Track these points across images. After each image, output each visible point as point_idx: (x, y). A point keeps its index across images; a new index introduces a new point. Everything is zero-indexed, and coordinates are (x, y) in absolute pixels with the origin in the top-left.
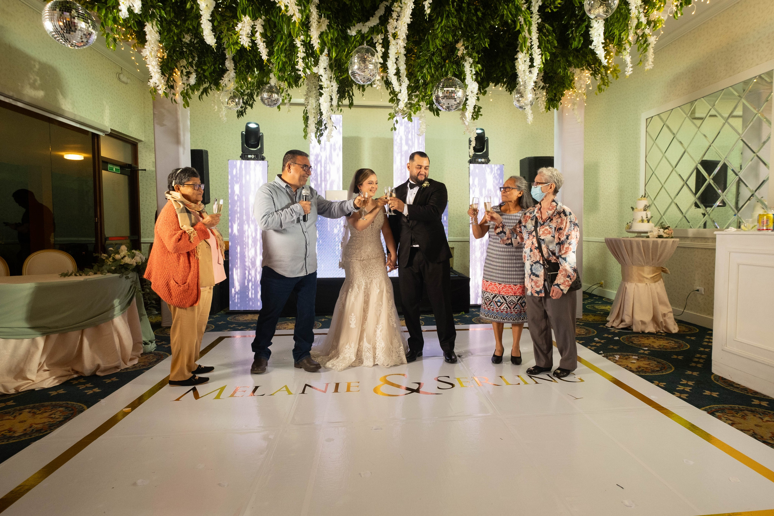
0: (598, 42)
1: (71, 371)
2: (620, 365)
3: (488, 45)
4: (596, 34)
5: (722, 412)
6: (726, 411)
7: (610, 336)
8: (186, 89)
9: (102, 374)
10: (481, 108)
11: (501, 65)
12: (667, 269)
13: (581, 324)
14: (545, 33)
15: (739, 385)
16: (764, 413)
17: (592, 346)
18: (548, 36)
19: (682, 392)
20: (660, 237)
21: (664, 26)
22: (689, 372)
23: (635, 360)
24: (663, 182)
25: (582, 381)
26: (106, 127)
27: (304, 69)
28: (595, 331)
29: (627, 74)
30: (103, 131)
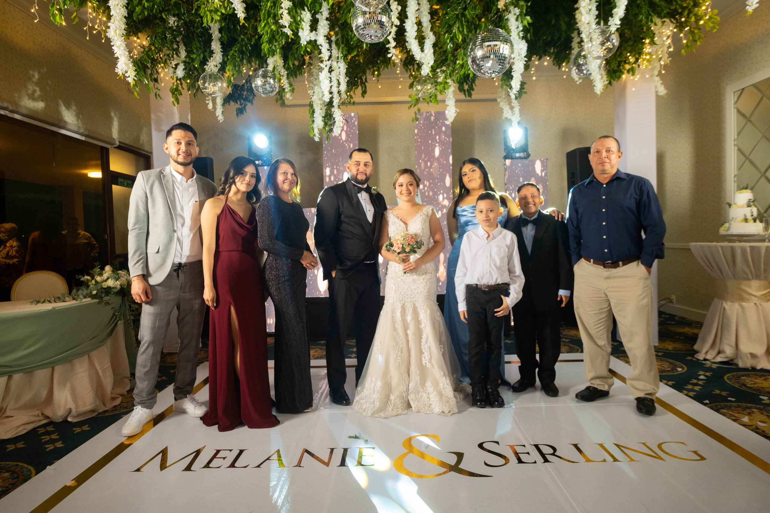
1: (40, 415)
7: (709, 374)
8: (175, 84)
9: (75, 420)
11: (553, 22)
13: (660, 354)
17: (689, 390)
23: (764, 418)
24: (763, 170)
25: (703, 458)
26: (114, 139)
27: (291, 24)
28: (684, 366)
29: (750, 9)
30: (111, 144)
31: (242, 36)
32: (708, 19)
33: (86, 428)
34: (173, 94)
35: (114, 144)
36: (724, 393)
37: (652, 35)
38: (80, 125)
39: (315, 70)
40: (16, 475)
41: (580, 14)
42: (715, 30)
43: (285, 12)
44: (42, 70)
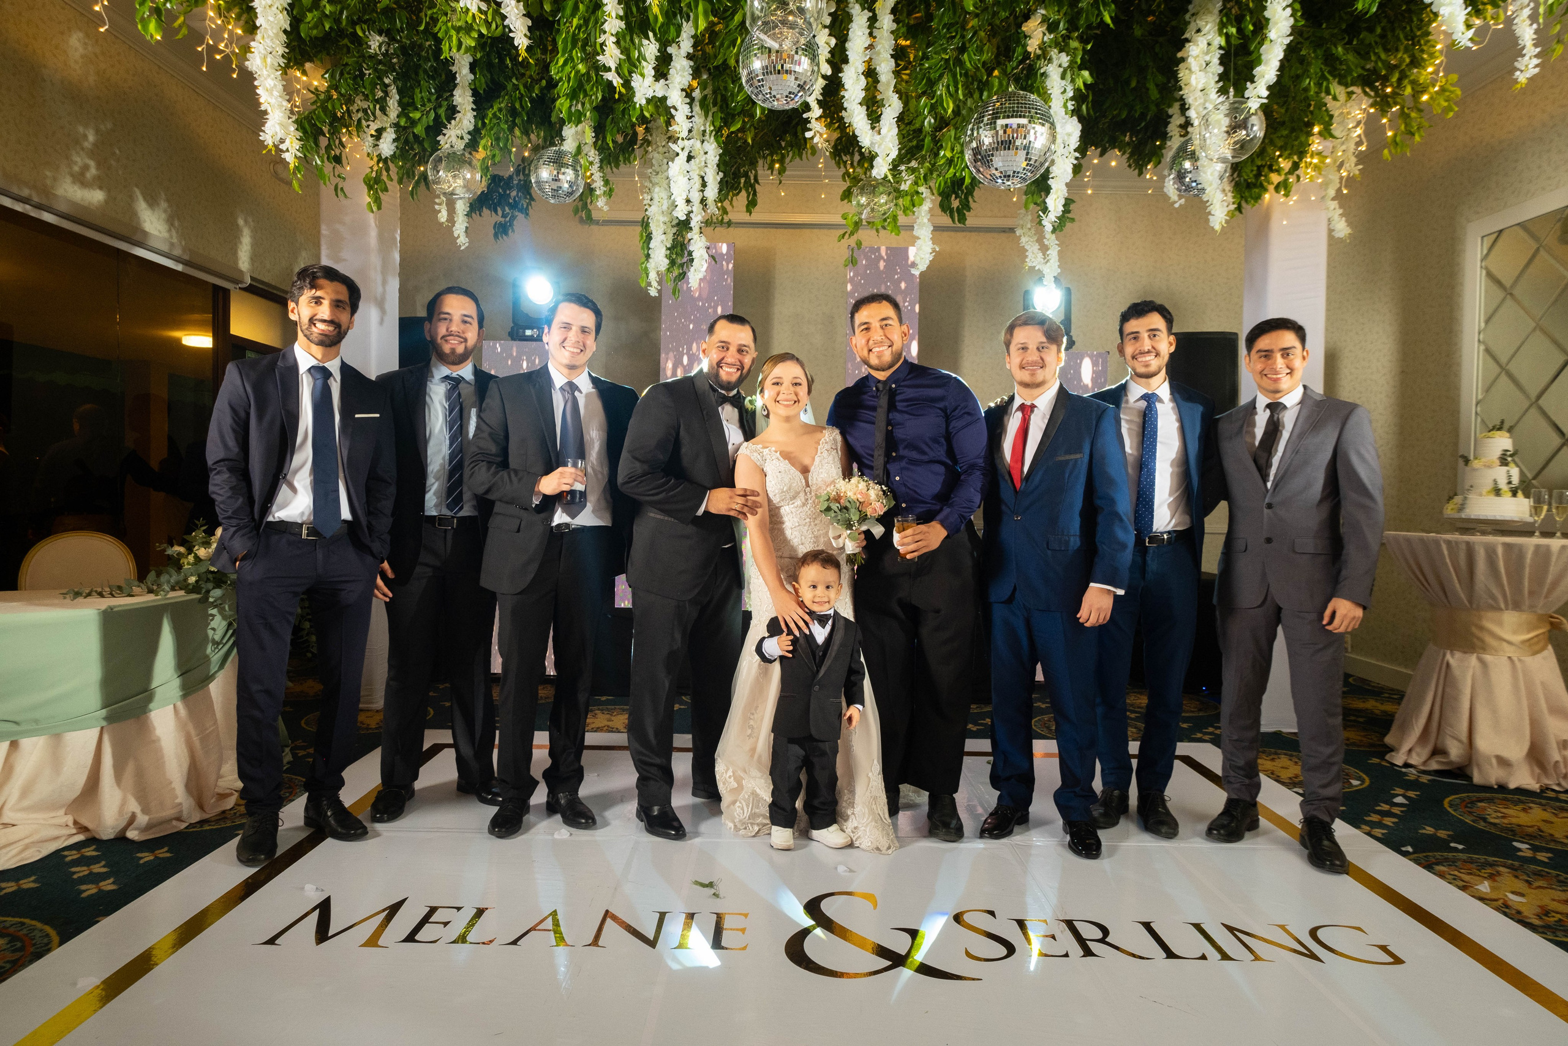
3: (1111, 18)
7: (1413, 794)
8: (375, 168)
9: (140, 837)
10: (1074, 202)
11: (1133, 84)
12: (1564, 620)
17: (1373, 825)
23: (1520, 885)
24: (1533, 394)
25: (1398, 961)
26: (241, 272)
27: (620, 65)
28: (1364, 776)
29: (1522, 78)
30: (236, 281)
31: (514, 81)
32: (1436, 92)
33: (163, 853)
34: (370, 188)
35: (242, 282)
36: (1442, 834)
37: (1327, 119)
38: (175, 240)
39: (656, 155)
40: (19, 944)
41: (1187, 71)
42: (1451, 114)
43: (610, 41)
44: (102, 127)
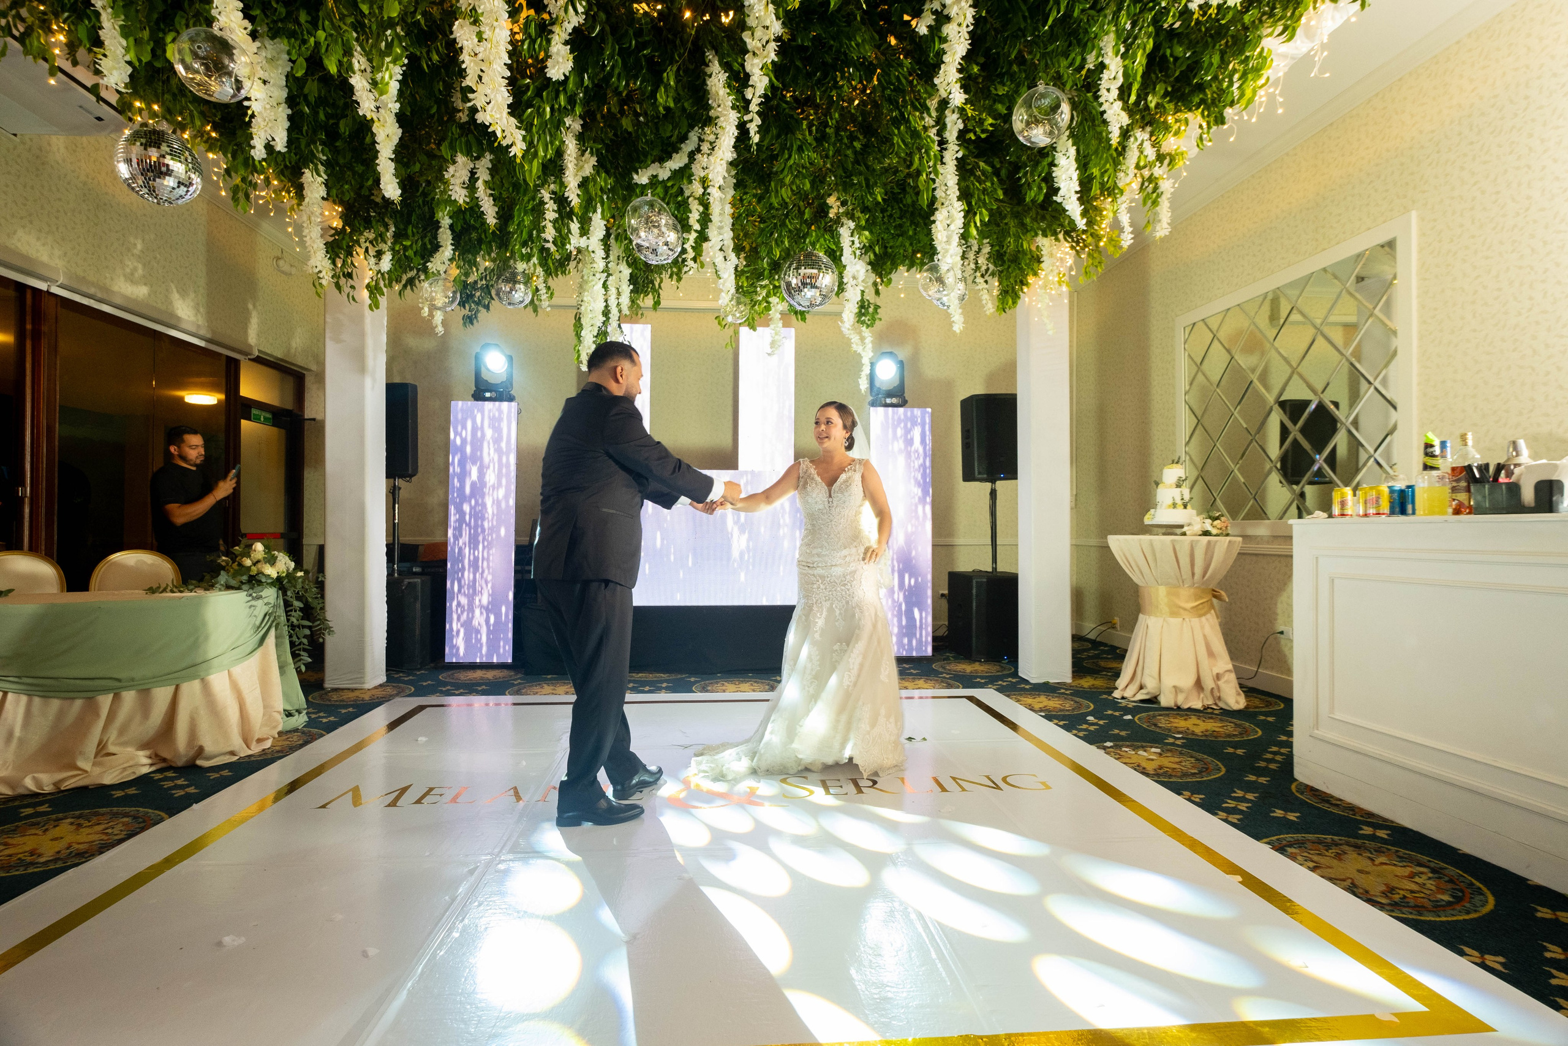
0: (1069, 190)
2: (1125, 763)
3: (882, 198)
4: (1064, 177)
5: (1300, 847)
6: (1309, 845)
7: (1117, 714)
8: (375, 279)
10: (879, 307)
12: (1223, 593)
13: (1068, 692)
14: (979, 177)
15: (1340, 800)
16: (1379, 851)
17: (1080, 730)
18: (984, 182)
19: (1230, 811)
20: (1206, 533)
21: (1188, 163)
22: (1252, 778)
23: (1155, 756)
25: (1047, 787)
26: (251, 346)
27: (555, 239)
28: (1091, 705)
30: (245, 354)
33: (225, 773)
34: (371, 293)
36: (1124, 734)
38: (201, 322)
44: (147, 237)
